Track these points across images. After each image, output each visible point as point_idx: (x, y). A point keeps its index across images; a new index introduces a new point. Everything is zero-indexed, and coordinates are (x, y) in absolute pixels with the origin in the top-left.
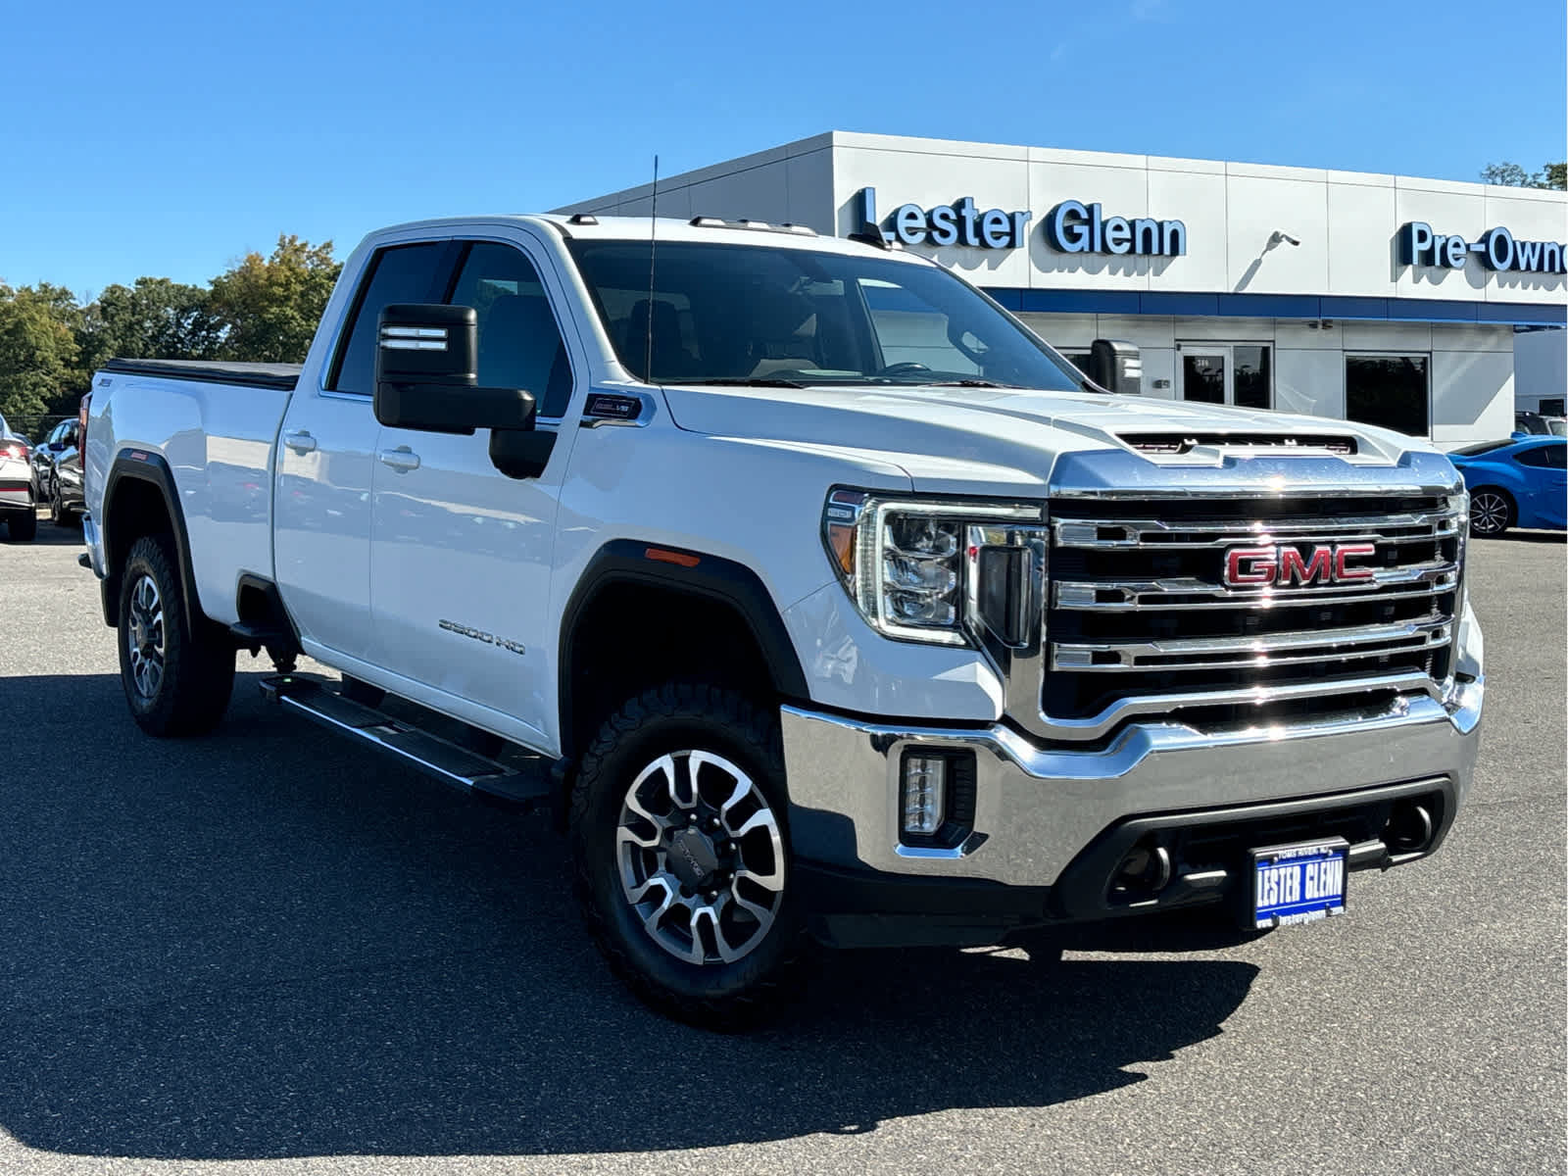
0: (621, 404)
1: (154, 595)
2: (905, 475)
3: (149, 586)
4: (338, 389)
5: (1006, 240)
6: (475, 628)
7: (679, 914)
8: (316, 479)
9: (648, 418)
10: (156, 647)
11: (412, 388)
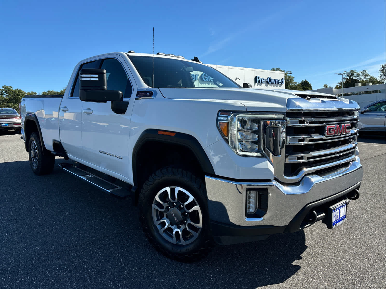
0: (147, 93)
1: (36, 146)
2: (244, 106)
3: (34, 143)
4: (73, 96)
5: (195, 79)
6: (109, 153)
7: (170, 230)
8: (73, 120)
9: (155, 96)
10: (36, 157)
11: (89, 90)
